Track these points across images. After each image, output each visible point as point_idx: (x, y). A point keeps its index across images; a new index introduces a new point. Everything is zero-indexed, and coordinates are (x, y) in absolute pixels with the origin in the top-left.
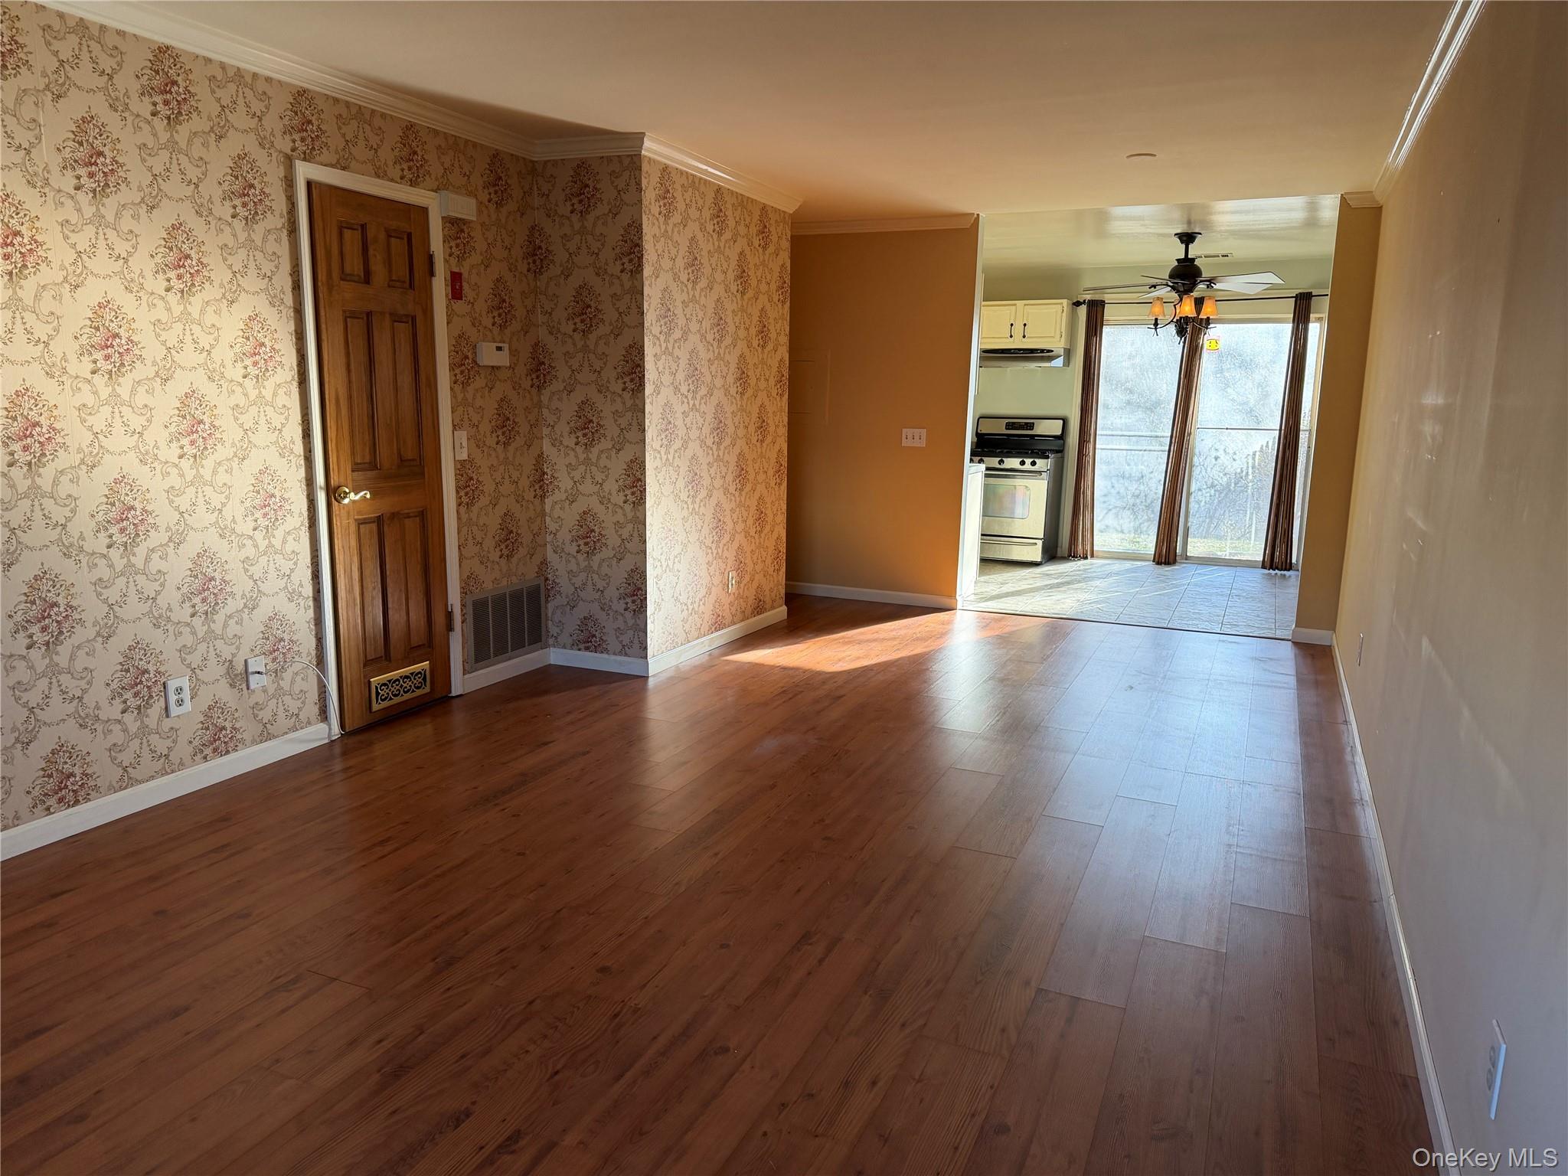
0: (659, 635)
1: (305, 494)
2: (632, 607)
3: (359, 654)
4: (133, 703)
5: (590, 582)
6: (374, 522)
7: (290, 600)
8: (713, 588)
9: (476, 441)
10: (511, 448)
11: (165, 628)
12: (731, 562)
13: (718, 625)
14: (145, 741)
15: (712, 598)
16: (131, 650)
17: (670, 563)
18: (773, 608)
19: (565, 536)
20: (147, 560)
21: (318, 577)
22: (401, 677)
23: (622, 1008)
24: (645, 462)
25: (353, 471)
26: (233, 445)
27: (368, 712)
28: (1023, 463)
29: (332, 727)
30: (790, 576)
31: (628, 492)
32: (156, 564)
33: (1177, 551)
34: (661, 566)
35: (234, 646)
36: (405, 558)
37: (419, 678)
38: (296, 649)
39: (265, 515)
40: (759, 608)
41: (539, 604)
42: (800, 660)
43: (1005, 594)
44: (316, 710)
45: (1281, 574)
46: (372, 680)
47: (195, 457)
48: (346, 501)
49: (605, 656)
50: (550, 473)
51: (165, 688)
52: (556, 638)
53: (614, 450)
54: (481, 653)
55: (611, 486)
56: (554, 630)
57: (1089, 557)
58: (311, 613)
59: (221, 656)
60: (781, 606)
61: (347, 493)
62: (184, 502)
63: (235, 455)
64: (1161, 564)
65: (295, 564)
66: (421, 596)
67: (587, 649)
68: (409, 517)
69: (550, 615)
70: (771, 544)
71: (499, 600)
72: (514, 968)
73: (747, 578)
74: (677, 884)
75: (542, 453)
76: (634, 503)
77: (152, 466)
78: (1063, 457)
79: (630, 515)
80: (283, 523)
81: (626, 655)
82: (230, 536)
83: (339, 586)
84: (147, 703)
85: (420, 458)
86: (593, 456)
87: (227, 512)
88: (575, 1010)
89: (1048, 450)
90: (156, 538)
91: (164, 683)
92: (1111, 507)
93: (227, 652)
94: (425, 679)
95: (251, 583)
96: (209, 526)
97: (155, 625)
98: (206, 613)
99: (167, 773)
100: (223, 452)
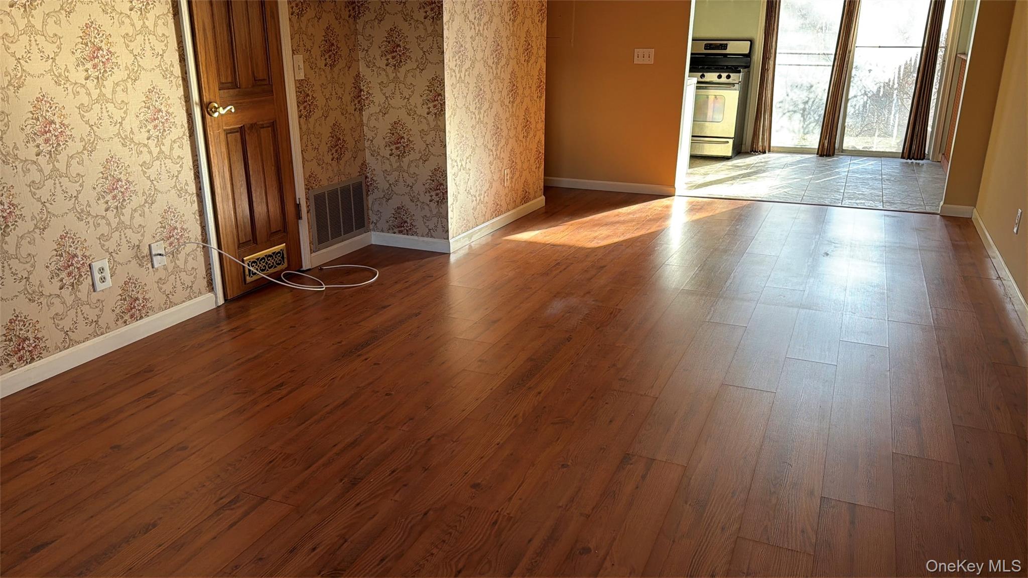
0: (456, 221)
1: (185, 109)
2: (436, 198)
3: (234, 239)
4: (67, 281)
5: (401, 180)
6: (238, 132)
7: (180, 196)
8: (494, 183)
9: (310, 64)
10: (336, 69)
11: (87, 220)
12: (506, 161)
13: (497, 212)
14: (79, 310)
15: (493, 191)
16: (62, 239)
17: (464, 163)
18: (535, 198)
19: (379, 142)
20: (68, 165)
21: (199, 178)
22: (266, 256)
23: (498, 516)
24: (444, 79)
25: (219, 90)
26: (127, 68)
27: (243, 283)
28: (720, 77)
29: (218, 295)
30: (547, 173)
31: (431, 105)
32: (75, 168)
33: (836, 146)
34: (457, 165)
35: (140, 234)
36: (262, 160)
37: (279, 256)
38: (187, 235)
39: (155, 127)
40: (525, 199)
41: (362, 198)
42: (564, 239)
43: (709, 182)
44: (205, 283)
45: (916, 163)
46: (245, 259)
47: (98, 78)
48: (216, 115)
49: (415, 238)
50: (365, 90)
51: (90, 268)
52: (376, 224)
53: (418, 69)
54: (322, 238)
55: (416, 100)
56: (373, 218)
57: (767, 152)
58: (196, 206)
59: (131, 242)
60: (540, 196)
61: (216, 108)
62: (92, 116)
63: (129, 77)
64: (823, 156)
65: (181, 166)
66: (276, 192)
67: (400, 232)
68: (263, 128)
69: (370, 206)
70: (533, 146)
71: (333, 194)
72: (405, 485)
73: (518, 174)
74: (515, 416)
75: (359, 73)
76: (436, 114)
77: (65, 86)
78: (749, 72)
79: (433, 124)
80: (169, 133)
81: (432, 236)
82: (130, 145)
83: (215, 184)
84: (78, 281)
85: (269, 78)
86: (401, 75)
87: (127, 125)
88: (462, 518)
89: (739, 66)
90: (75, 147)
91: (90, 265)
92: (785, 112)
93: (135, 238)
94: (283, 257)
95: (149, 182)
96: (113, 136)
97: (78, 218)
98: (117, 208)
99: (99, 335)
100: (119, 75)
